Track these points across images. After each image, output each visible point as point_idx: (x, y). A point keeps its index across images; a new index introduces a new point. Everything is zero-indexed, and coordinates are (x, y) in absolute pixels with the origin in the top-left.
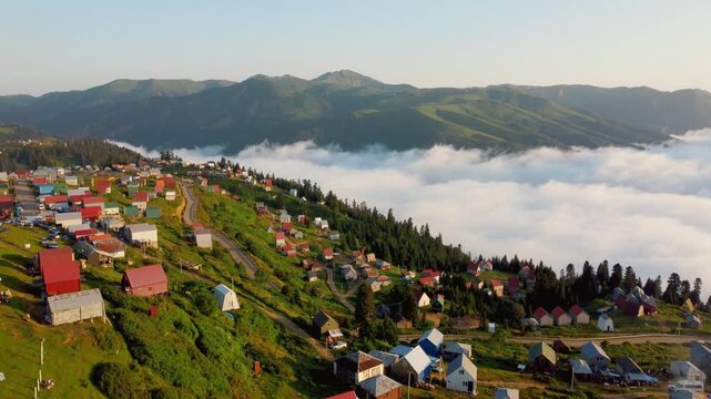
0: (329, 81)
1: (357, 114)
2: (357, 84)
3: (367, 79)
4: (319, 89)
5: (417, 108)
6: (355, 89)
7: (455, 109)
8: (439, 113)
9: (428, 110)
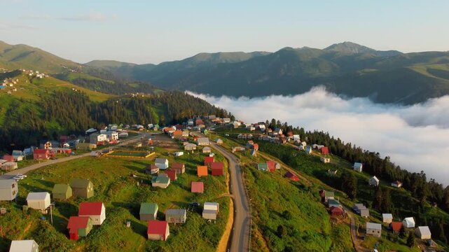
0: (336, 49)
1: (361, 73)
2: (356, 51)
3: (363, 47)
4: (330, 55)
5: (409, 67)
6: (356, 55)
7: (442, 67)
8: (429, 70)
9: (420, 69)
